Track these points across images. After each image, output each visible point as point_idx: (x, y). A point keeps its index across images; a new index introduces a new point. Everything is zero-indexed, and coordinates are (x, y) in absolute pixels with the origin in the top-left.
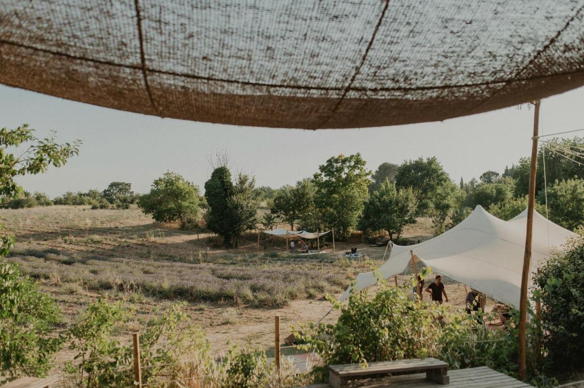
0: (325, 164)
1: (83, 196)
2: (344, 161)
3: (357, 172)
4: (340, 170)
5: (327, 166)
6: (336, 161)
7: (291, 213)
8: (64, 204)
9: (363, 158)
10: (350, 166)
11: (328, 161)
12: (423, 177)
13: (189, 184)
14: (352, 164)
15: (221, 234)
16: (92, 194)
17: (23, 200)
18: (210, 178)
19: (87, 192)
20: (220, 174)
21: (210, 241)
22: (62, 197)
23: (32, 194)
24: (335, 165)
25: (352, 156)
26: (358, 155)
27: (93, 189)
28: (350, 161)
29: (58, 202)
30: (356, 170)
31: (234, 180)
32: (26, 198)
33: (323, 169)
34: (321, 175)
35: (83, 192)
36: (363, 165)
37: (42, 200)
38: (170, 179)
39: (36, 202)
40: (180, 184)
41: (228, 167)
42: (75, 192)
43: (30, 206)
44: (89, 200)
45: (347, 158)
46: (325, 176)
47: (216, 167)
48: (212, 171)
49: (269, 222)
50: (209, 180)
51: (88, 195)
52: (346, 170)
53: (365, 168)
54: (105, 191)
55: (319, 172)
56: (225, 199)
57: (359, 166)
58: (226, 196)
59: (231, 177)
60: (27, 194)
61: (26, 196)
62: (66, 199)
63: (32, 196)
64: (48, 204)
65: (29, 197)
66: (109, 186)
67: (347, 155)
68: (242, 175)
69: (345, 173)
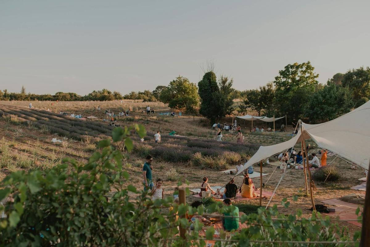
0: (284, 69)
1: (140, 94)
2: (298, 67)
3: (307, 75)
4: (294, 73)
5: (285, 71)
6: (292, 67)
7: (259, 104)
8: (130, 99)
9: (312, 64)
10: (302, 71)
11: (285, 67)
12: (363, 81)
13: (193, 84)
14: (304, 69)
15: (208, 117)
16: (146, 93)
17: (106, 96)
18: (202, 79)
19: (143, 92)
20: (209, 77)
21: (201, 121)
22: (129, 95)
23: (112, 93)
24: (290, 70)
25: (304, 64)
26: (309, 63)
27: (147, 90)
28: (302, 67)
29: (126, 98)
30: (306, 73)
31: (218, 81)
32: (108, 95)
33: (282, 73)
34: (281, 77)
35: (141, 92)
36: (312, 70)
37: (117, 96)
38: (180, 81)
39: (114, 98)
40: (186, 84)
41: (214, 72)
42: (137, 92)
43: (110, 100)
44: (144, 96)
45: (300, 65)
46: (283, 78)
47: (207, 72)
48: (204, 74)
49: (243, 110)
50: (201, 81)
51: (144, 94)
52: (299, 74)
53: (313, 72)
54: (154, 91)
55: (279, 75)
56: (211, 93)
57: (309, 71)
58: (212, 91)
59: (216, 79)
60: (109, 93)
61: (108, 94)
62: (131, 96)
63: (112, 94)
64: (120, 98)
65: (110, 94)
66: (156, 88)
67: (300, 63)
68: (224, 77)
69: (298, 76)
